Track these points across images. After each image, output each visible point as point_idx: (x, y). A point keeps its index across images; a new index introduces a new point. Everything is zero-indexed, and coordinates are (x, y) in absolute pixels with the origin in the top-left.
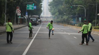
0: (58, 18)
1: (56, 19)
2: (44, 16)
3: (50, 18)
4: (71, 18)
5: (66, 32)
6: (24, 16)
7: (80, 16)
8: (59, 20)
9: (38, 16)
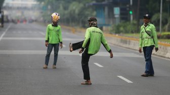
3: (32, 8)
4: (91, 9)
7: (116, 4)
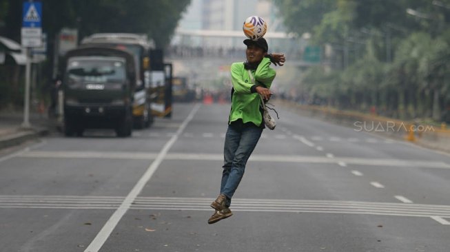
0: (344, 58)
1: (328, 70)
2: (210, 44)
5: (418, 198)
6: (11, 45)
8: (359, 79)
9: (143, 41)
